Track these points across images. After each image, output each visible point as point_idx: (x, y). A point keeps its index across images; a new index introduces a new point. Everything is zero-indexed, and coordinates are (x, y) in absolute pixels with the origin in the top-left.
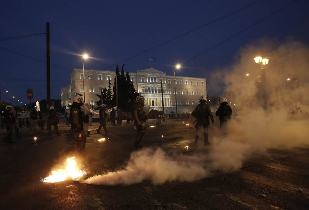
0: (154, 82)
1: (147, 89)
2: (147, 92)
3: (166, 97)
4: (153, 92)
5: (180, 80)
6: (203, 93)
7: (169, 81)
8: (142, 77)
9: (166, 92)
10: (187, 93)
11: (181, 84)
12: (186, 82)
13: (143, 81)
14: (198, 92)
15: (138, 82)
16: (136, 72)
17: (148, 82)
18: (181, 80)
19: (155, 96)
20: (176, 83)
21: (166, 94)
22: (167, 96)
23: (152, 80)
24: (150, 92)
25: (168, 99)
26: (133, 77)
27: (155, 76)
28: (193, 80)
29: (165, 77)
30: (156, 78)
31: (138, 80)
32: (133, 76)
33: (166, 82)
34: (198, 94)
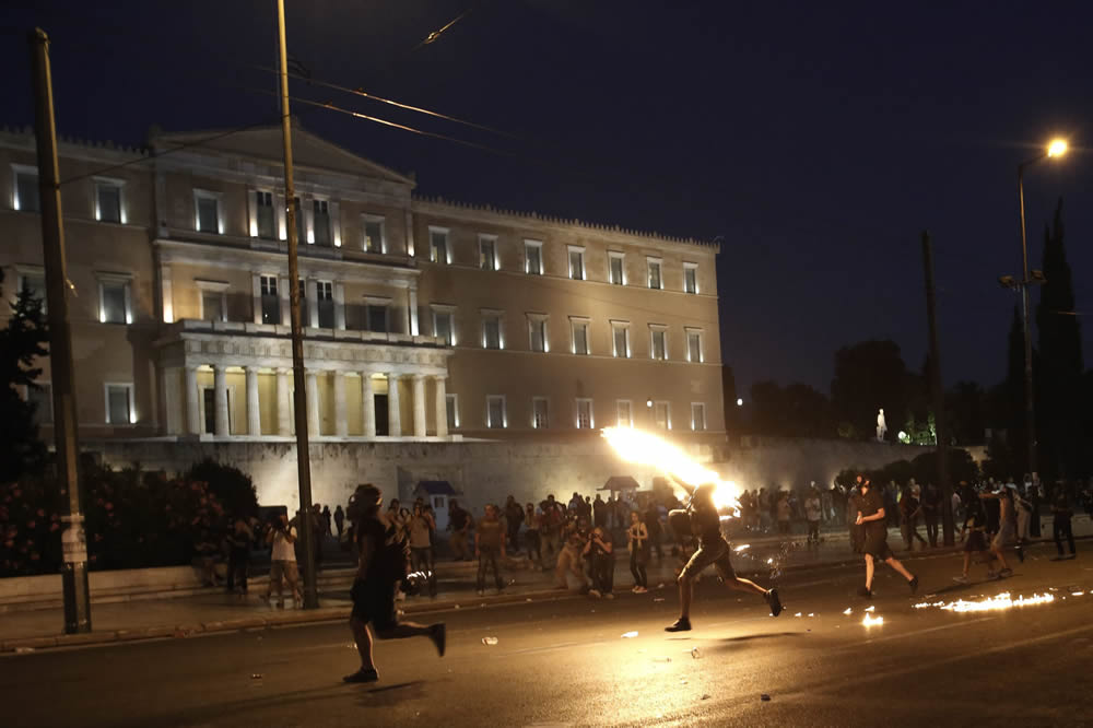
0: (311, 238)
1: (251, 297)
2: (252, 320)
3: (408, 370)
4: (301, 321)
5: (529, 243)
6: (695, 343)
7: (440, 242)
8: (199, 193)
9: (415, 332)
10: (582, 343)
11: (534, 272)
12: (577, 261)
13: (209, 225)
14: (659, 340)
15: (163, 232)
16: (145, 147)
17: (261, 237)
18: (539, 244)
19: (321, 354)
20: (497, 267)
21: (412, 344)
22: (420, 362)
23: (296, 227)
24: (273, 319)
25: (431, 383)
26: (120, 183)
27: (320, 198)
28: (626, 248)
29: (404, 211)
30: (333, 209)
31: (160, 218)
32: (114, 171)
33: (411, 252)
34: (660, 351)
